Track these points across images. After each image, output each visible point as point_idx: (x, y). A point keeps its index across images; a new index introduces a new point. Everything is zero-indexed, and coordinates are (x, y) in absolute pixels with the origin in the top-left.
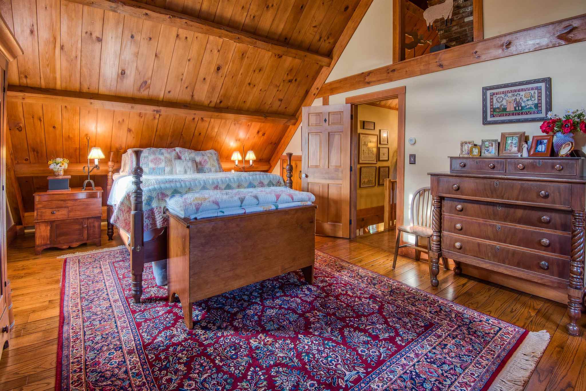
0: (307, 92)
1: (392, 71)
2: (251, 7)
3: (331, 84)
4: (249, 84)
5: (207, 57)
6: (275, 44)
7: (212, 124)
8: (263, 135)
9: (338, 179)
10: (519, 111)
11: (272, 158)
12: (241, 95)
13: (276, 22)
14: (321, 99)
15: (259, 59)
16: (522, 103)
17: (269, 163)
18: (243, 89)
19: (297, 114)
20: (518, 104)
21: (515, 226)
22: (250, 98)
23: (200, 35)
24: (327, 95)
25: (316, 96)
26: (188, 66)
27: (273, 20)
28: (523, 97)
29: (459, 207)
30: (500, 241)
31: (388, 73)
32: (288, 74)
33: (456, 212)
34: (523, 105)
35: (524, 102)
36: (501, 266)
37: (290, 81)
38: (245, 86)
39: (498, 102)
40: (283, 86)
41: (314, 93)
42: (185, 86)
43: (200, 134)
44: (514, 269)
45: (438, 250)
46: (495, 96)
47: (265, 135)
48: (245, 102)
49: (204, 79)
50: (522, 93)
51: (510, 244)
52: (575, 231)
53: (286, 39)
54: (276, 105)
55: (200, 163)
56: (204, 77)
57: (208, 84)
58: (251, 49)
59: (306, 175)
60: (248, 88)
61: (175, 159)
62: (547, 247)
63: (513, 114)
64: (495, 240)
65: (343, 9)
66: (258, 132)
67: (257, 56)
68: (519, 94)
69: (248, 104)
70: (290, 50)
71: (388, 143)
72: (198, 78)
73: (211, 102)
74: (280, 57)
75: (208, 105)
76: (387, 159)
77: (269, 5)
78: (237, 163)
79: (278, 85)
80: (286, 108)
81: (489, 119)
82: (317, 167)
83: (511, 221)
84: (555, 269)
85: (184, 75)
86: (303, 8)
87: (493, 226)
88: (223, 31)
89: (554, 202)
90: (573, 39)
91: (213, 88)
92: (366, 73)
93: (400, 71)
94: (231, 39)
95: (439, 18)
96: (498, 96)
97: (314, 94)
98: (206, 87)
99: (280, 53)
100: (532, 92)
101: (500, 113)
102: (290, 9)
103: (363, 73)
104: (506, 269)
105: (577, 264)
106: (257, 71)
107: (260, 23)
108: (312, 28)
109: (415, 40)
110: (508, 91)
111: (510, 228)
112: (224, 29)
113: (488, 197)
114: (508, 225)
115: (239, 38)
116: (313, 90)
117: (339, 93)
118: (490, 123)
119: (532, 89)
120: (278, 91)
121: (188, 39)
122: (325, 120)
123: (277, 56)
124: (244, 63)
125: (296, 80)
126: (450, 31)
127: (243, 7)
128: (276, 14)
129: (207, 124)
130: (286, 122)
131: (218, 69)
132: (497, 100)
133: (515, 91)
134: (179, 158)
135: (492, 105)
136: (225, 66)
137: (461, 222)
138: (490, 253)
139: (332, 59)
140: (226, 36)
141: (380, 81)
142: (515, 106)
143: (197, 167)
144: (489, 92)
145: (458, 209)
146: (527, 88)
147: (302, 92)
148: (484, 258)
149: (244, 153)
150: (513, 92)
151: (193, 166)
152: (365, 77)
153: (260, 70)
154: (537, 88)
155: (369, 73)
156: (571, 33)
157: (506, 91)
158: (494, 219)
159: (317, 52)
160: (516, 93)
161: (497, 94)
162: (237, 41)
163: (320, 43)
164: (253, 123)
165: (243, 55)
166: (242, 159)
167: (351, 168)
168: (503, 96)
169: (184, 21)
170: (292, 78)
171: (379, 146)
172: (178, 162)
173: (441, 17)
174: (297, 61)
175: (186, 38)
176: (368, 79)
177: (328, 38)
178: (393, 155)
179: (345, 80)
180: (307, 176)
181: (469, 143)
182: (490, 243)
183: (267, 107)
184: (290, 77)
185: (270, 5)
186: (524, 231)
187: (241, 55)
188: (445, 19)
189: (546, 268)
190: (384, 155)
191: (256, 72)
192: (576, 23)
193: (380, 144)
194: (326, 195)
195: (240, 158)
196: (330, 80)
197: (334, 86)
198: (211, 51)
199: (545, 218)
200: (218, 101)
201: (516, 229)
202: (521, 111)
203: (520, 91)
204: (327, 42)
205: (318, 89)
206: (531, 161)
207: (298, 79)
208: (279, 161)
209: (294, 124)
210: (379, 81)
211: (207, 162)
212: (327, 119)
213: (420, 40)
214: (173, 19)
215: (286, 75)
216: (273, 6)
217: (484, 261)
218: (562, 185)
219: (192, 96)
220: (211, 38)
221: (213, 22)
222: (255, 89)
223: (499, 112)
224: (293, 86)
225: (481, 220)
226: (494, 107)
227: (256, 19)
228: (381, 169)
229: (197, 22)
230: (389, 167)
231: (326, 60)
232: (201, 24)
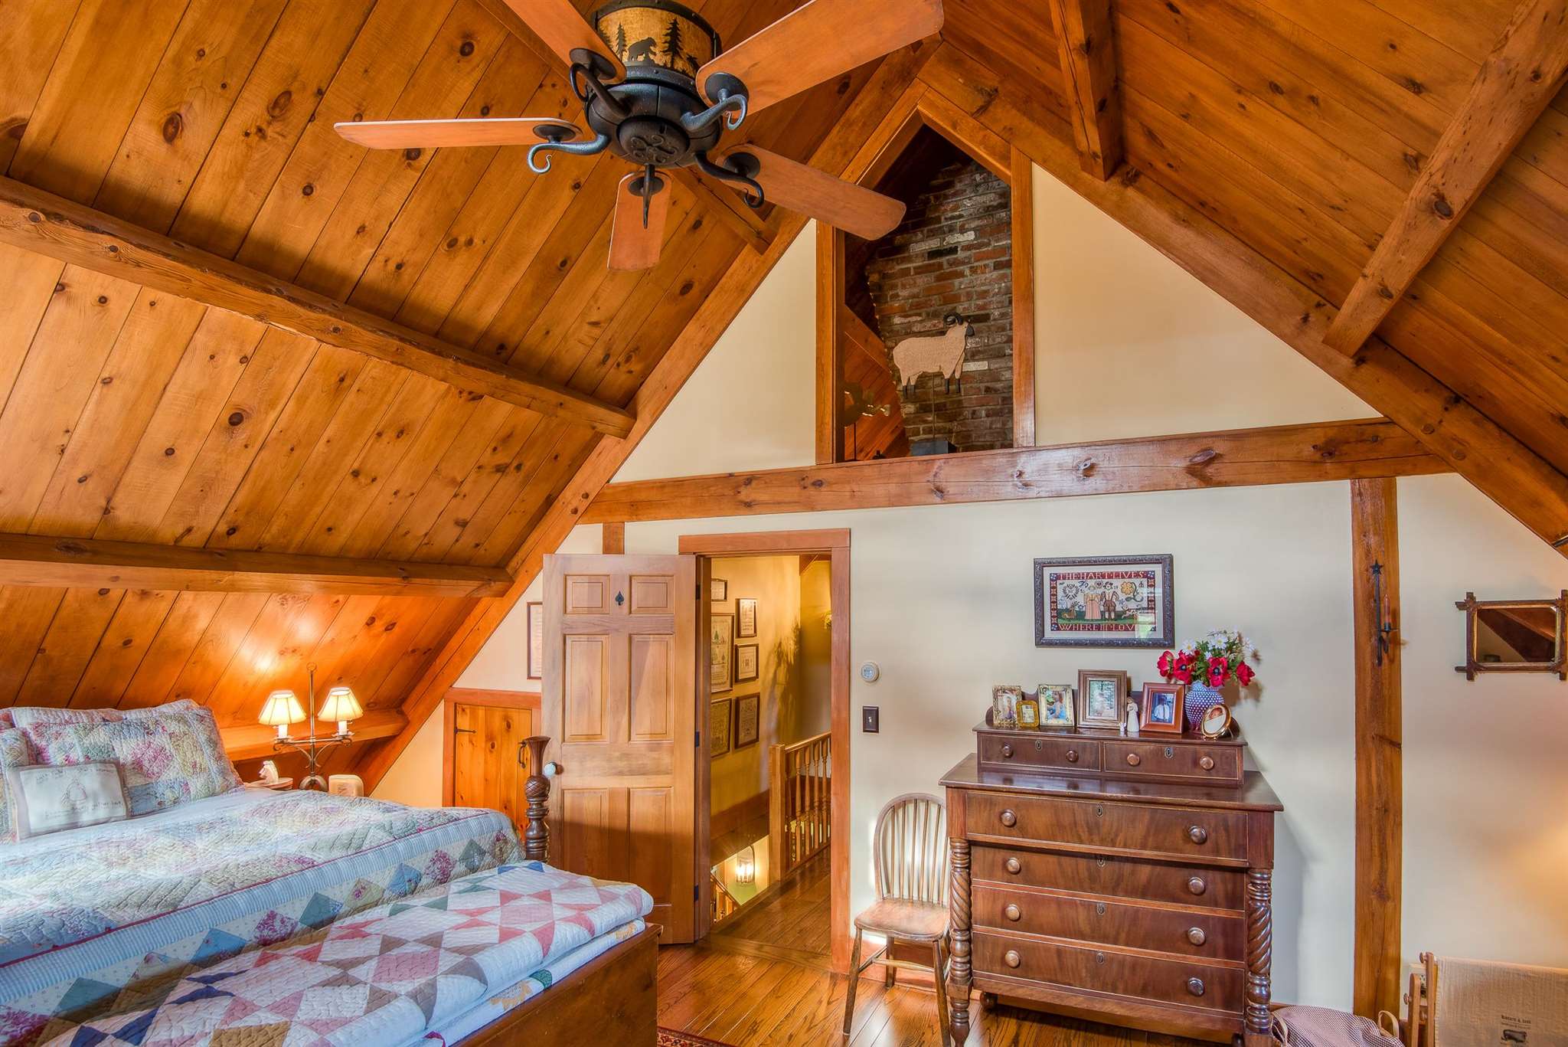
0: (549, 502)
1: (814, 484)
2: (394, 234)
3: (630, 488)
4: (356, 474)
5: (190, 376)
6: (467, 363)
7: (186, 607)
8: (387, 629)
9: (658, 772)
10: (1110, 622)
11: (414, 696)
12: (318, 510)
13: (474, 295)
14: (598, 528)
15: (400, 398)
16: (1117, 603)
17: (401, 713)
18: (332, 488)
19: (513, 564)
20: (1109, 606)
21: (1136, 903)
22: (355, 516)
23: (167, 299)
24: (618, 518)
25: (580, 515)
26: (99, 402)
27: (467, 287)
28: (1119, 592)
29: (1014, 863)
30: (1104, 939)
31: (805, 488)
32: (495, 449)
33: (1006, 875)
34: (1119, 608)
35: (1121, 602)
36: (1108, 996)
37: (501, 469)
38: (338, 478)
39: (1067, 596)
40: (475, 482)
41: (571, 507)
42: (79, 474)
43: (127, 643)
44: (1136, 1001)
45: (967, 975)
46: (1061, 582)
47: (396, 629)
48: (330, 529)
49: (170, 452)
50: (1117, 582)
51: (1127, 945)
52: (1256, 910)
53: (502, 347)
54: (446, 537)
55: (138, 765)
56: (168, 445)
57: (184, 470)
58: (375, 368)
59: (556, 765)
60: (350, 487)
61: (17, 766)
62: (1200, 947)
63: (1098, 628)
64: (1093, 939)
65: (677, 288)
66: (371, 621)
67: (393, 389)
68: (1111, 584)
69: (340, 539)
70: (513, 382)
71: (755, 632)
72: (143, 447)
73: (189, 530)
74: (476, 397)
75: (177, 540)
76: (754, 674)
77: (456, 240)
78: (283, 732)
79: (459, 479)
80: (477, 545)
81: (1049, 634)
82: (590, 737)
83: (1127, 893)
84: (1217, 993)
85: (75, 436)
86: (568, 266)
87: (1089, 906)
88: (277, 301)
89: (1217, 851)
90: (1214, 479)
91: (206, 487)
92: (740, 475)
93: (835, 487)
94: (306, 328)
95: (930, 371)
96: (1067, 582)
97: (575, 511)
98: (174, 480)
99: (479, 387)
100: (1137, 581)
101: (1072, 622)
102: (525, 264)
103: (731, 475)
104: (1119, 1004)
105: (1261, 980)
106: (389, 434)
107: (419, 287)
108: (587, 327)
109: (856, 402)
110: (1088, 574)
111: (1126, 909)
112: (279, 293)
113: (1081, 842)
114: (1120, 901)
115: (336, 330)
116: (571, 496)
117: (656, 519)
118: (1051, 644)
119: (1137, 575)
120: (455, 496)
121: (112, 305)
122: (620, 599)
123: (465, 394)
124: (345, 407)
125: (518, 467)
126: (924, 388)
127: (361, 230)
128: (479, 269)
129: (163, 607)
130: (479, 588)
131: (236, 420)
132: (1064, 591)
133: (1103, 576)
134: (34, 757)
135: (1054, 602)
136: (267, 413)
137: (1017, 898)
138: (1084, 970)
139: (634, 416)
140: (287, 318)
141: (778, 506)
142: (1102, 609)
143: (123, 783)
144: (1048, 572)
145: (1011, 869)
146: (1126, 573)
147: (534, 498)
148: (1072, 982)
149: (313, 695)
150: (1099, 578)
151: (104, 785)
152: (740, 486)
153: (400, 433)
154: (1146, 575)
155: (750, 479)
156: (1212, 465)
157: (1083, 574)
158: (1092, 890)
159: (592, 393)
160: (1105, 581)
161: (1064, 578)
162: (329, 338)
163: (604, 370)
164: (354, 598)
165: (342, 380)
166: (308, 717)
167: (697, 735)
168: (1076, 583)
169: (107, 241)
170: (507, 460)
171: (737, 642)
172: (31, 778)
173: (936, 370)
174: (529, 417)
175: (103, 300)
176: (745, 494)
177: (628, 360)
178: (768, 663)
179: (678, 485)
180: (559, 770)
181: (1012, 691)
182: (1084, 945)
183: (412, 545)
184: (501, 458)
185: (462, 239)
186: (1155, 914)
187: (334, 379)
188: (947, 377)
189: (1201, 992)
190: (747, 664)
191: (385, 438)
192: (1219, 447)
193: (739, 636)
194: (620, 823)
195: (298, 714)
196: (626, 475)
197: (643, 496)
198: (212, 357)
199: (1197, 882)
200: (223, 528)
201: (1137, 910)
202: (1114, 622)
203: (1112, 578)
204: (624, 368)
205: (586, 496)
206: (1152, 746)
207: (528, 465)
208: (441, 707)
209: (502, 594)
210: (779, 503)
211: (169, 758)
212: (626, 596)
213: (866, 402)
214: (52, 226)
215: (489, 450)
216: (470, 242)
217: (1072, 991)
218: (1231, 814)
219: (107, 511)
220: (218, 314)
221: (233, 259)
222: (375, 489)
223: (1069, 620)
224: (508, 484)
225: (1062, 894)
226: (1059, 607)
227: (407, 273)
228: (742, 705)
229: (167, 255)
230: (758, 696)
231: (618, 419)
232: (184, 262)
